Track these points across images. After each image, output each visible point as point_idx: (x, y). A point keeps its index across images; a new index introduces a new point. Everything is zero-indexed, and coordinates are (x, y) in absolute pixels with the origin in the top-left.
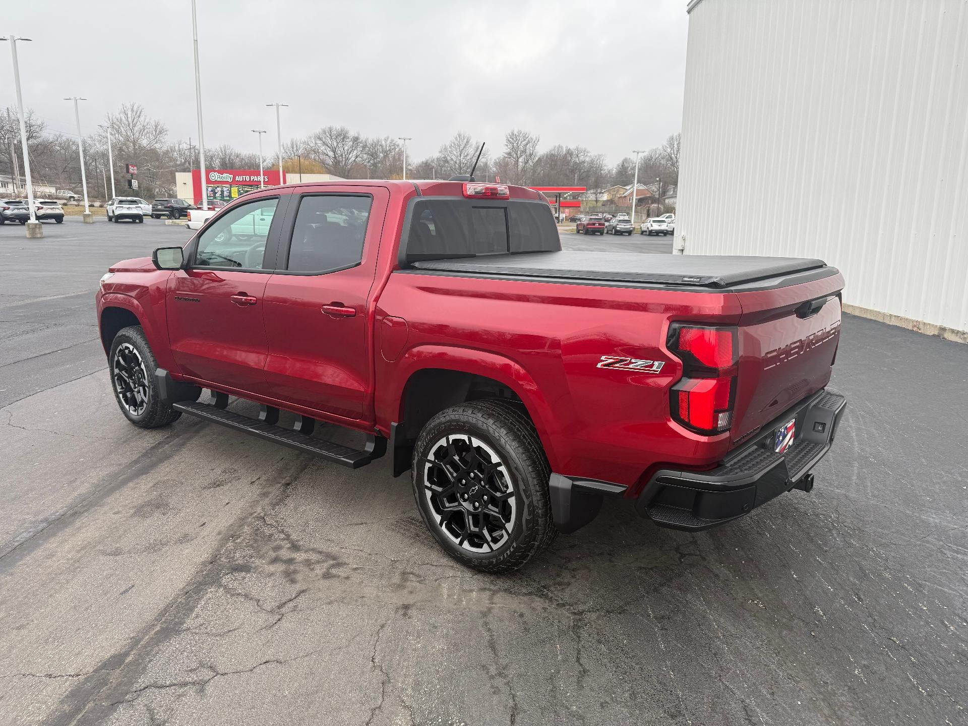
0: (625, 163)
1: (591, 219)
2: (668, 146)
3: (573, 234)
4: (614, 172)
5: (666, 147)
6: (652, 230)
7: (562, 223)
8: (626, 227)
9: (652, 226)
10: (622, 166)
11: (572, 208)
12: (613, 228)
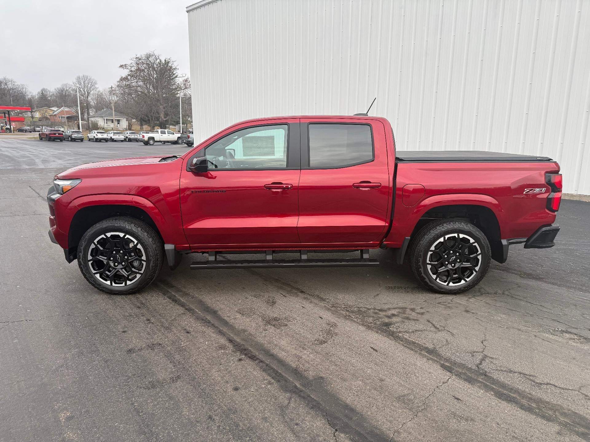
0: (43, 92)
1: (51, 130)
2: (77, 83)
3: (38, 141)
4: (36, 97)
5: (76, 83)
6: (97, 138)
7: (14, 132)
8: (79, 136)
9: (97, 135)
10: (42, 94)
11: (18, 122)
12: (69, 136)
